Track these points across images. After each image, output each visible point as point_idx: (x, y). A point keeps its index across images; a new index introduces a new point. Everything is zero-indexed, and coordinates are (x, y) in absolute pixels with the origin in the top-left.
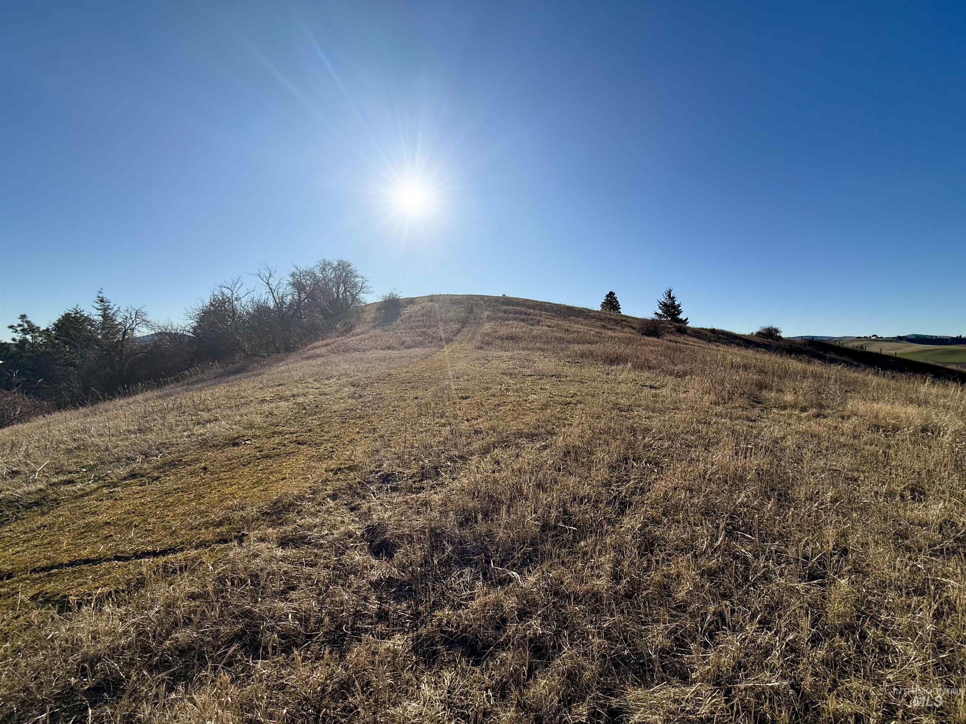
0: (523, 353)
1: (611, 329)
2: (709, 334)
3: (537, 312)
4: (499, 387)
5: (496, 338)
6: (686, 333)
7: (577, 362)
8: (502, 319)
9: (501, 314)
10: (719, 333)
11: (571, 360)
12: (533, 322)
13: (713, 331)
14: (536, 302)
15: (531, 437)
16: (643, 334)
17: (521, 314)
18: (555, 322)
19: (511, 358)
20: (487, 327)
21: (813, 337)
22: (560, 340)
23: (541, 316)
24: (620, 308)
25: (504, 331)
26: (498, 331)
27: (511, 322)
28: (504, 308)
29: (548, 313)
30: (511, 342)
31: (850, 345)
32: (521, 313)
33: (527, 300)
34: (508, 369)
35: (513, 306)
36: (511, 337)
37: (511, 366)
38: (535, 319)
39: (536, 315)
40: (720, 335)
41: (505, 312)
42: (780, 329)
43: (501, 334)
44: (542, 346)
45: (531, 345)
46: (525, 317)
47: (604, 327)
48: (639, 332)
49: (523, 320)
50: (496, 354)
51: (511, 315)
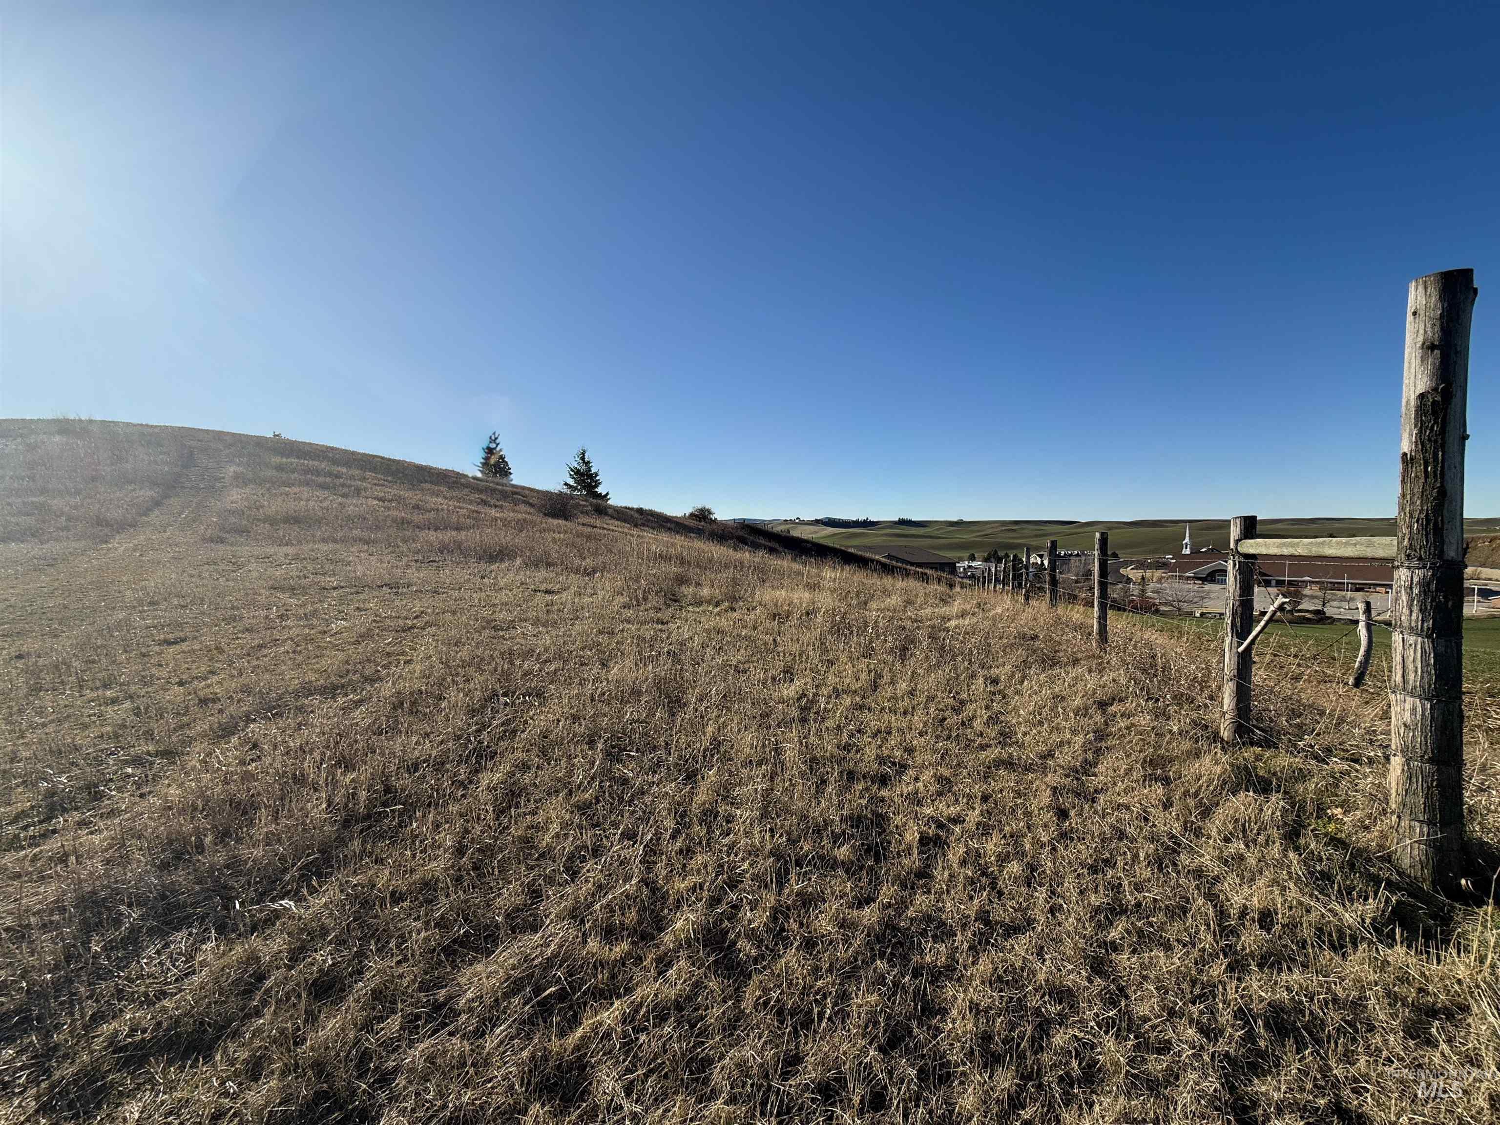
0: (325, 547)
1: (496, 506)
2: (636, 515)
3: (356, 472)
4: (263, 613)
5: (259, 520)
6: (606, 514)
7: (432, 561)
8: (273, 483)
9: (270, 473)
10: (648, 514)
11: (421, 558)
12: (346, 490)
13: (640, 511)
14: (353, 453)
15: (331, 691)
16: (545, 515)
17: (318, 475)
18: (393, 492)
19: (296, 557)
20: (235, 497)
21: (745, 520)
22: (402, 523)
23: (364, 479)
24: (510, 473)
25: (275, 506)
26: (263, 507)
27: (296, 489)
28: (277, 460)
29: (379, 476)
30: (296, 528)
31: (779, 529)
32: (318, 472)
33: (332, 449)
34: (285, 579)
35: (298, 458)
36: (293, 518)
37: (295, 573)
38: (350, 486)
39: (352, 477)
40: (649, 517)
41: (280, 468)
42: (713, 511)
43: (271, 511)
44: (365, 535)
45: (340, 534)
46: (328, 480)
47: (484, 503)
48: (540, 511)
49: (323, 487)
50: (257, 551)
51: (296, 475)
